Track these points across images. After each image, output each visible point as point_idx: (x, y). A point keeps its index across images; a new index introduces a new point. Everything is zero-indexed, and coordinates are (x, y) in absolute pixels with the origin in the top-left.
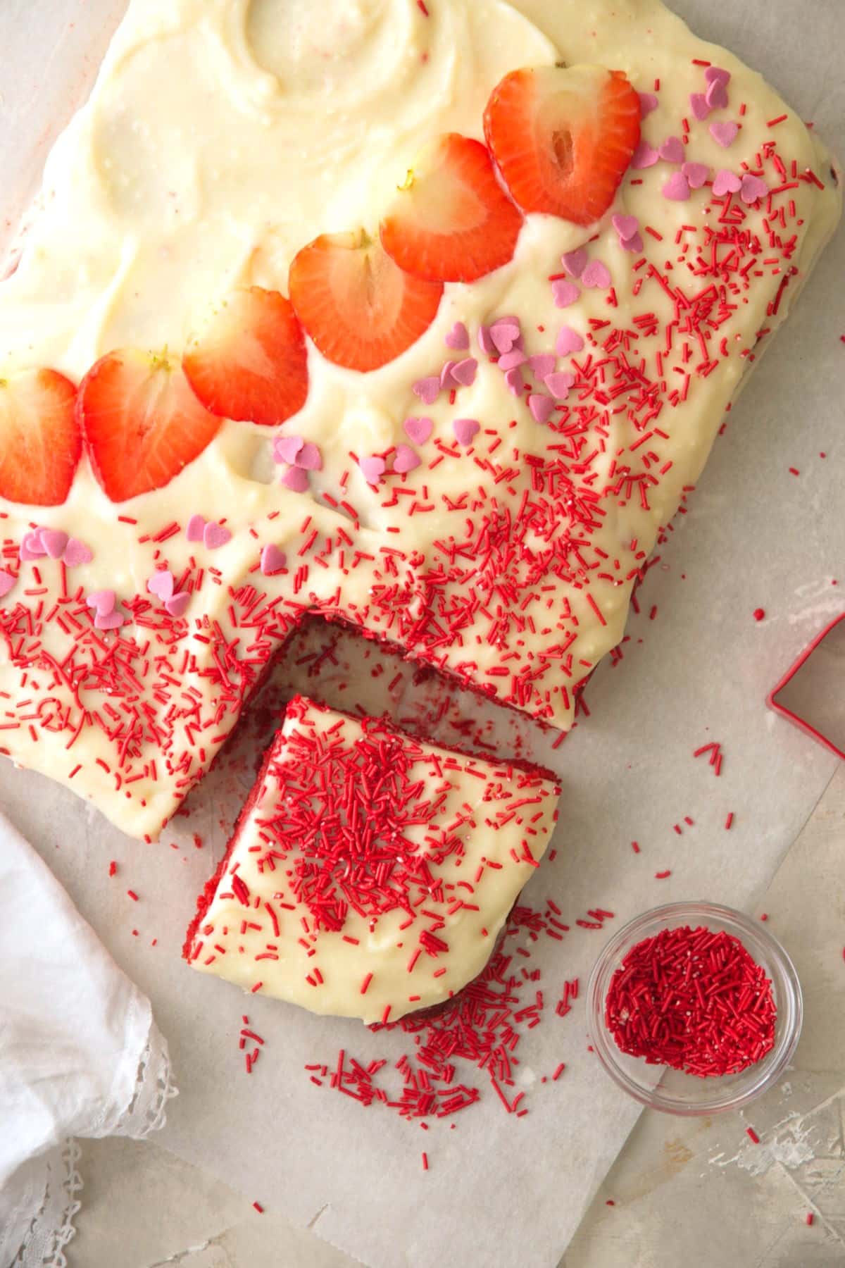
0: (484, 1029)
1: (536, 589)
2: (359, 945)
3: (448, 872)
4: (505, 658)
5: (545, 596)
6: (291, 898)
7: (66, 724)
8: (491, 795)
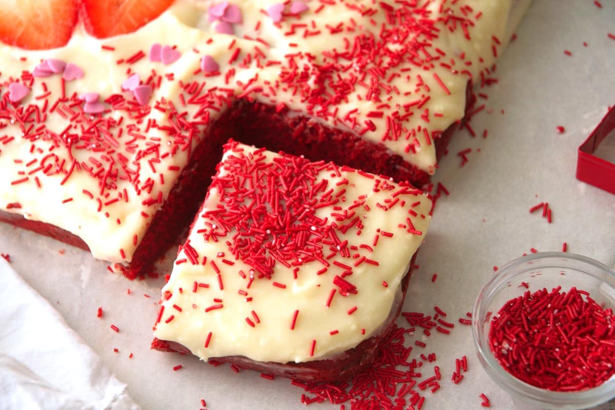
0: (396, 397)
1: (396, 70)
2: (287, 289)
3: (352, 238)
4: (379, 107)
5: (404, 75)
6: (230, 257)
7: (61, 170)
8: (379, 188)
